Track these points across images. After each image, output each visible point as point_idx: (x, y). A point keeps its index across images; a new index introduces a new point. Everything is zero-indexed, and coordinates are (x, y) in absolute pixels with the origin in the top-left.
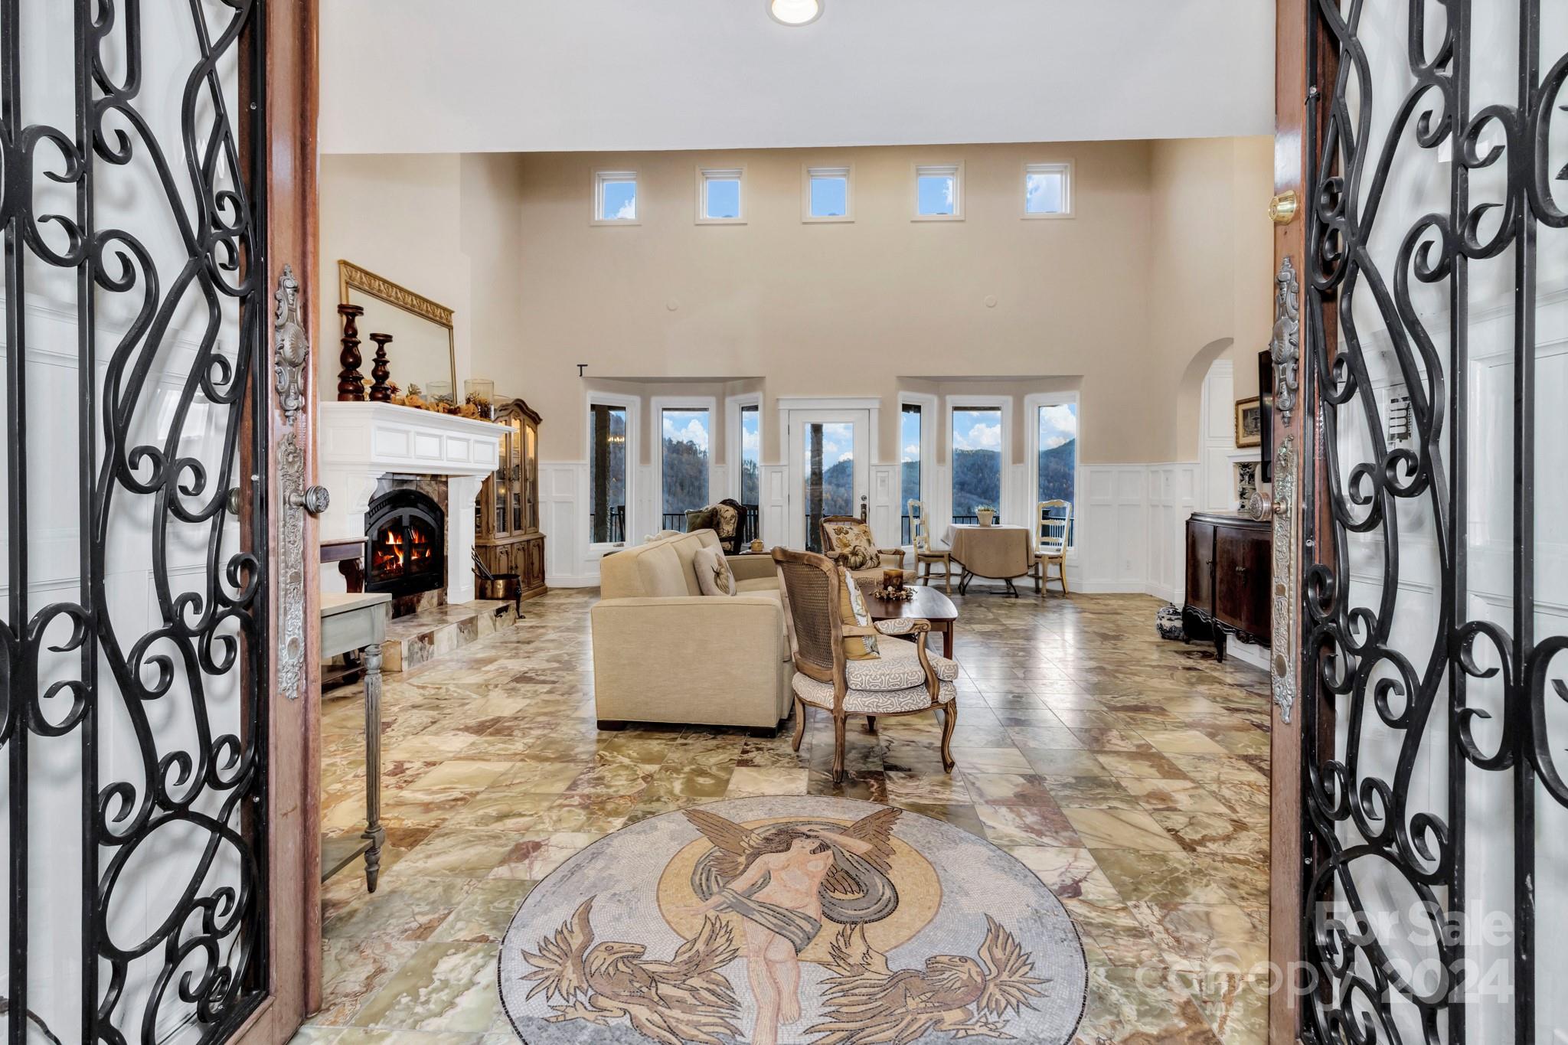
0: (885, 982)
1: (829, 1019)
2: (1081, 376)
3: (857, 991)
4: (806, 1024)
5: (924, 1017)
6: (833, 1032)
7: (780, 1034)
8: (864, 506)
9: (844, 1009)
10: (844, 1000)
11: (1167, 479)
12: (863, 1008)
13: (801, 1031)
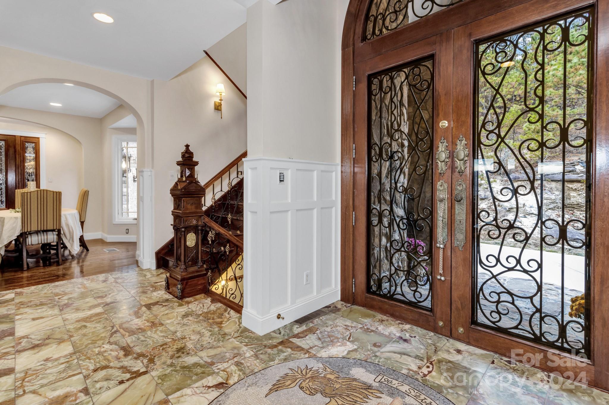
0: (338, 397)
1: (370, 397)
3: (351, 400)
4: (379, 400)
5: (339, 381)
6: (372, 393)
7: (391, 402)
9: (361, 397)
10: (358, 399)
12: (355, 394)
13: (382, 399)
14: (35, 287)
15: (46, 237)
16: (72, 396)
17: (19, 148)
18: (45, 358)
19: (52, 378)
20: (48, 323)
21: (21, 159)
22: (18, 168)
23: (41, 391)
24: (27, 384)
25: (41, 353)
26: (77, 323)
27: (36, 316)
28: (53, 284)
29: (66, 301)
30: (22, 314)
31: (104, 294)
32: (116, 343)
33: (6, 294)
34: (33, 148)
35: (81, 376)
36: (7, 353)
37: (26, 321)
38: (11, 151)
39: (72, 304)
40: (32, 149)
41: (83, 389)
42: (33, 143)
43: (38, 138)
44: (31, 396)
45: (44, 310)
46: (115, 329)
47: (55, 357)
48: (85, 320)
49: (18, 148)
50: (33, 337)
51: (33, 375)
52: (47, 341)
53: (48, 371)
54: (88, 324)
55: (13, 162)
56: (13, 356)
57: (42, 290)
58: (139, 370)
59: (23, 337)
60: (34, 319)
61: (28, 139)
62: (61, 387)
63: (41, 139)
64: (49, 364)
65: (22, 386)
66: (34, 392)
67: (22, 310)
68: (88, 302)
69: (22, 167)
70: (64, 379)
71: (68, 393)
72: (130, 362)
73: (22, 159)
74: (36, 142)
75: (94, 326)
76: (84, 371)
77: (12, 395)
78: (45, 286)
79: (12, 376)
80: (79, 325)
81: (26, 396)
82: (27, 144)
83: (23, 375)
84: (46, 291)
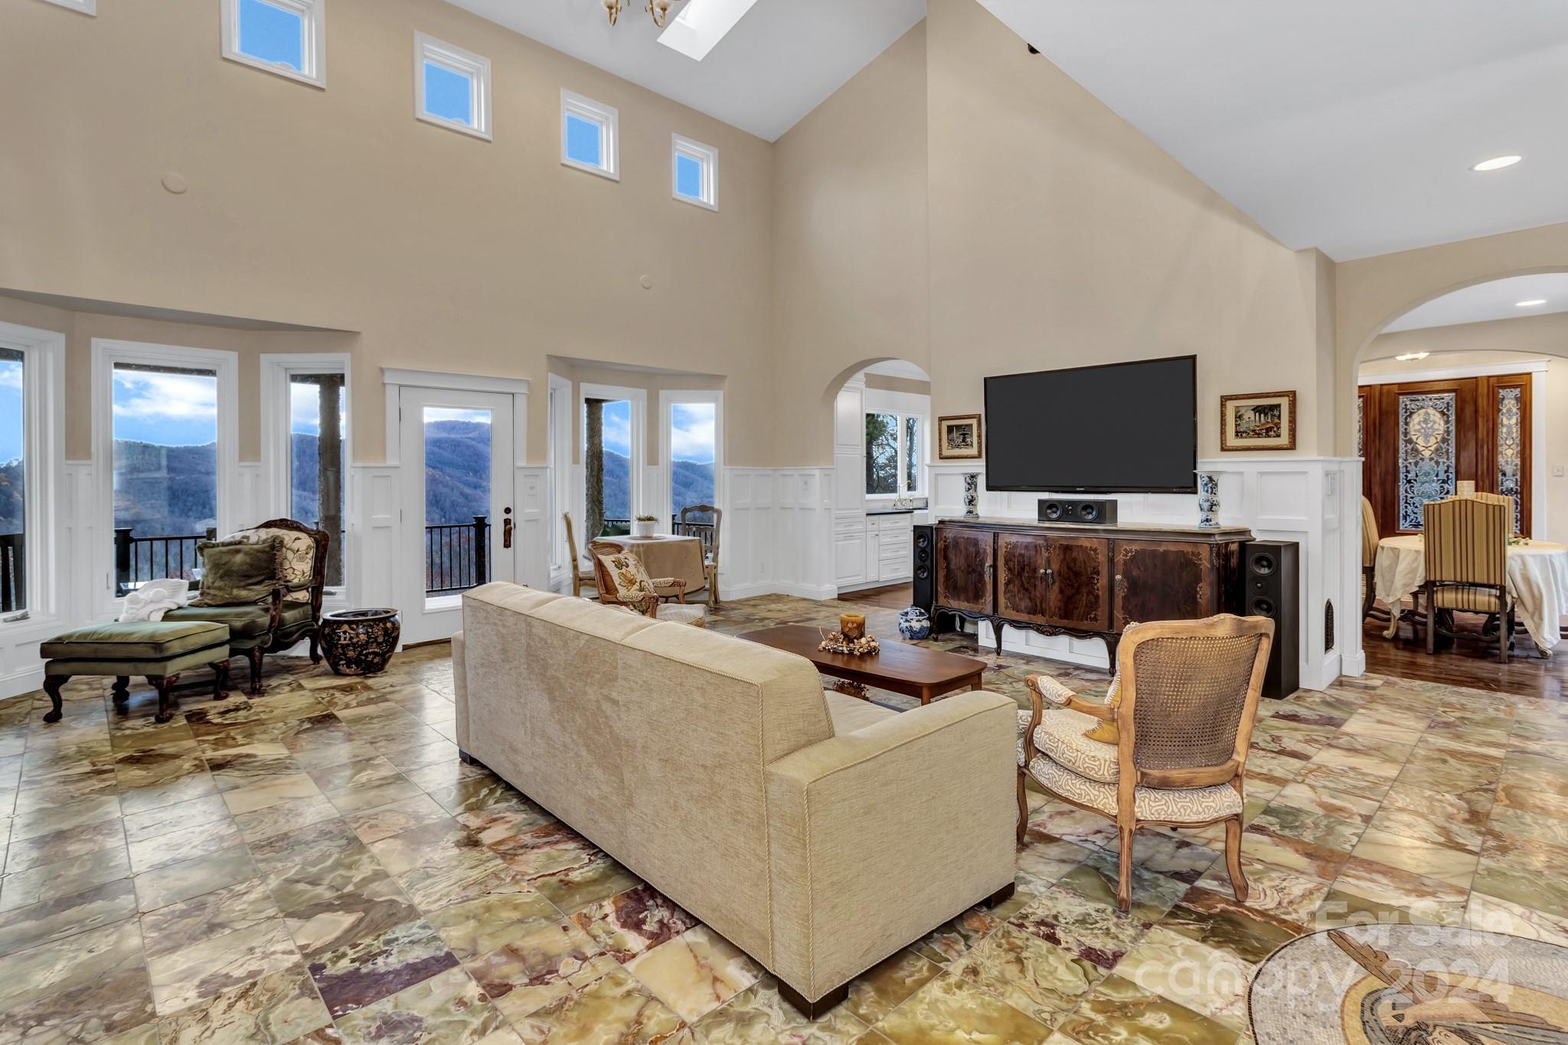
2: (725, 376)
8: (507, 522)
11: (806, 483)
14: (1422, 682)
15: (1472, 597)
16: (1347, 812)
17: (1485, 402)
18: (1352, 766)
19: (1341, 786)
20: (1394, 733)
21: (1488, 426)
22: (1482, 447)
23: (1319, 790)
24: (1312, 777)
25: (1351, 759)
26: (1436, 753)
27: (1387, 719)
28: (1455, 689)
29: (1452, 719)
30: (1370, 709)
31: (1538, 735)
32: (1468, 802)
33: (1372, 678)
34: (1516, 399)
35: (1377, 804)
36: (1316, 741)
37: (1369, 719)
38: (1469, 411)
39: (1458, 726)
40: (1513, 402)
41: (1366, 816)
42: (1515, 387)
43: (1530, 374)
44: (1307, 788)
45: (1405, 716)
46: (1492, 787)
47: (1365, 771)
48: (1453, 754)
49: (1483, 402)
50: (1359, 739)
51: (1324, 773)
52: (1373, 752)
53: (1343, 779)
54: (1451, 761)
55: (1471, 435)
56: (1320, 747)
57: (1428, 691)
58: (1467, 845)
59: (1347, 734)
60: (1379, 722)
61: (1506, 379)
62: (1343, 799)
63: (1534, 376)
64: (1351, 774)
65: (1306, 775)
66: (1312, 787)
67: (1374, 706)
68: (1490, 735)
69: (1490, 443)
70: (1354, 794)
71: (1345, 808)
72: (1464, 831)
73: (1491, 426)
74: (1521, 384)
75: (1459, 766)
76: (1385, 802)
77: (1291, 777)
78: (1439, 687)
79: (1304, 763)
80: (1436, 755)
81: (1301, 785)
82: (1502, 392)
83: (1315, 767)
84: (1433, 694)
